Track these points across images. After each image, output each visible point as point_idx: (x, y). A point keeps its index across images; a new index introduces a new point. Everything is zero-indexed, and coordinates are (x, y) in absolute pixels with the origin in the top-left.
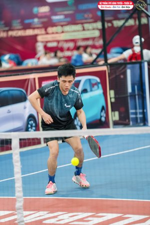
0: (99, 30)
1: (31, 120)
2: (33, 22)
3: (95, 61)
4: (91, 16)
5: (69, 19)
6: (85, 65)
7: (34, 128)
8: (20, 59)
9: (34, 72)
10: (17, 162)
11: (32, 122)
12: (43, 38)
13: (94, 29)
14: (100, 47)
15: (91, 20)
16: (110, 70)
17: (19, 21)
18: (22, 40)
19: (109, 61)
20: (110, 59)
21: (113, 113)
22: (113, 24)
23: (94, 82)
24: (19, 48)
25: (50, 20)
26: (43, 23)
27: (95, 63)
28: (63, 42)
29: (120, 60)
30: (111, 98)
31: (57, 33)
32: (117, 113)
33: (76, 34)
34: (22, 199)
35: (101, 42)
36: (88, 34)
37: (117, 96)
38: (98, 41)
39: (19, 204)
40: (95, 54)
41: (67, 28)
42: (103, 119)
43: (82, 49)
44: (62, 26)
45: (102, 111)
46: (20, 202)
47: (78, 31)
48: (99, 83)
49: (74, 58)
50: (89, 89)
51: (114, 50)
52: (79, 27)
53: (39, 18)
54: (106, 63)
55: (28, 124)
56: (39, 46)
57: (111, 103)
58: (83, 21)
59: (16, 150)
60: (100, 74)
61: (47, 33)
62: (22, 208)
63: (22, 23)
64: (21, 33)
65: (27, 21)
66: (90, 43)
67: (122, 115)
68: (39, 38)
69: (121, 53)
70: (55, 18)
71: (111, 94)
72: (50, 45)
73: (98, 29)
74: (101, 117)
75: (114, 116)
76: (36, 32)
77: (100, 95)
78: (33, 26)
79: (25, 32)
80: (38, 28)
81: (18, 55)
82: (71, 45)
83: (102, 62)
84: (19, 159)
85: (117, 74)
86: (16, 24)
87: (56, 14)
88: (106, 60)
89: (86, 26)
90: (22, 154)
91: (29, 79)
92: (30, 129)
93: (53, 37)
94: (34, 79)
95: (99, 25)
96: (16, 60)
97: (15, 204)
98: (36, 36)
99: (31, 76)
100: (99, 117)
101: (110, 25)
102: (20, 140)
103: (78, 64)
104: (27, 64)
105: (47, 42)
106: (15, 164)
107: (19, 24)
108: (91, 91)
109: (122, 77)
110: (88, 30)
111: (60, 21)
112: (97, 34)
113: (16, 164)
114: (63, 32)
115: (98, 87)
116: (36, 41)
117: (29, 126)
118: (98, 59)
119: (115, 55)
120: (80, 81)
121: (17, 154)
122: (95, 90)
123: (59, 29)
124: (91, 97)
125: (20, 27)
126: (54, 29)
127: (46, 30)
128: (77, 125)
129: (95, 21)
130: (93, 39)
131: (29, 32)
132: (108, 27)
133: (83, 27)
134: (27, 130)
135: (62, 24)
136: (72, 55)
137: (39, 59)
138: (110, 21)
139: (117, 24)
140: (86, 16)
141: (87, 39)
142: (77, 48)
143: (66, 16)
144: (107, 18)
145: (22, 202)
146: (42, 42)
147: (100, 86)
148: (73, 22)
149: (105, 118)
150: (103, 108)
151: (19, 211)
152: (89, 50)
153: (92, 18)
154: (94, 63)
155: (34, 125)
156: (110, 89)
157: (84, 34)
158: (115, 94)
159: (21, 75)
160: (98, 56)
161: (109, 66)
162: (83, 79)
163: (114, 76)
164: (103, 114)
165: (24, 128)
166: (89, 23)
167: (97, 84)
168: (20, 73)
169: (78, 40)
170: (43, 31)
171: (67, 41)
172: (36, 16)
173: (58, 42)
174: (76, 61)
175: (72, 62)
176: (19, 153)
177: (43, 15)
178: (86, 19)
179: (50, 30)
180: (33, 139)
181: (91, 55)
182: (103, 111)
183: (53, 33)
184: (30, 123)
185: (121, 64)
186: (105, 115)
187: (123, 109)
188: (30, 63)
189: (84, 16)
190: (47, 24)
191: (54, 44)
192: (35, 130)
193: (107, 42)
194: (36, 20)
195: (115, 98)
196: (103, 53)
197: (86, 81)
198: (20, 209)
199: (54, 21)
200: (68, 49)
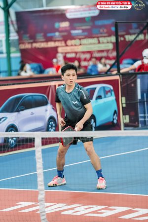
0: (113, 43)
1: (51, 121)
2: (55, 35)
3: (109, 70)
4: (105, 30)
5: (86, 34)
6: (99, 74)
7: (54, 128)
8: (42, 68)
9: (55, 79)
10: (39, 158)
11: (52, 123)
12: (63, 50)
13: (108, 42)
14: (114, 58)
15: (106, 35)
16: (122, 79)
17: (42, 34)
18: (45, 51)
19: (122, 71)
20: (122, 69)
21: (124, 116)
22: (125, 39)
23: (107, 90)
24: (41, 58)
25: (70, 34)
26: (63, 36)
27: (109, 73)
28: (80, 54)
29: (131, 70)
30: (122, 104)
31: (75, 45)
32: (127, 117)
33: (92, 46)
34: (43, 192)
35: (114, 54)
36: (102, 47)
37: (128, 102)
38: (111, 53)
39: (41, 196)
40: (109, 64)
41: (84, 41)
42: (115, 121)
44: (80, 39)
45: (114, 114)
46: (42, 194)
47: (94, 44)
48: (112, 90)
50: (103, 96)
51: (125, 61)
52: (95, 40)
53: (60, 32)
54: (119, 73)
55: (49, 124)
56: (59, 57)
57: (123, 107)
58: (99, 35)
59: (38, 147)
60: (113, 83)
61: (67, 45)
62: (44, 200)
63: (45, 36)
64: (43, 45)
65: (49, 35)
66: (105, 54)
67: (132, 118)
68: (60, 50)
69: (132, 64)
70: (74, 32)
71: (123, 100)
72: (69, 56)
73: (111, 42)
74: (114, 119)
75: (125, 119)
76: (57, 44)
77: (113, 101)
78: (54, 39)
79: (47, 44)
80: (58, 41)
81: (40, 64)
82: (88, 56)
83: (115, 72)
84: (41, 156)
85: (128, 83)
86: (40, 37)
87: (75, 29)
88: (119, 70)
89: (101, 39)
90: (43, 151)
91: (50, 86)
92: (50, 129)
93: (71, 49)
94: (55, 86)
95: (113, 39)
96: (39, 69)
97: (37, 197)
98: (56, 48)
99: (52, 83)
100: (112, 120)
101: (122, 39)
102: (42, 138)
103: (93, 74)
104: (48, 72)
105: (66, 53)
106: (37, 160)
107: (42, 37)
108: (105, 97)
109: (133, 85)
110: (103, 43)
111: (78, 35)
112: (111, 46)
113: (39, 160)
114: (81, 45)
115: (111, 94)
116: (57, 52)
117: (50, 126)
118: (112, 69)
119: (126, 66)
120: (95, 88)
121: (39, 152)
122: (108, 97)
123: (77, 42)
124: (105, 103)
125: (43, 40)
126: (73, 42)
127: (66, 43)
129: (110, 36)
130: (108, 51)
131: (51, 44)
132: (121, 41)
133: (99, 41)
134: (48, 130)
135: (80, 37)
138: (123, 36)
139: (128, 38)
140: (101, 31)
141: (102, 51)
143: (84, 31)
144: (120, 33)
145: (44, 195)
146: (62, 53)
147: (113, 93)
148: (90, 36)
149: (117, 120)
150: (115, 112)
151: (41, 202)
153: (106, 33)
154: (107, 73)
155: (54, 125)
156: (122, 96)
157: (99, 47)
158: (126, 100)
159: (43, 82)
160: (112, 66)
161: (121, 76)
162: (98, 86)
163: (125, 84)
164: (116, 117)
165: (45, 128)
166: (104, 37)
167: (110, 91)
169: (94, 51)
170: (63, 44)
171: (84, 53)
172: (57, 30)
173: (76, 53)
175: (88, 71)
176: (41, 150)
177: (64, 29)
178: (101, 33)
179: (69, 42)
180: (54, 138)
181: (105, 65)
182: (116, 115)
183: (72, 45)
184: (50, 123)
185: (132, 74)
186: (117, 118)
187: (133, 113)
189: (99, 31)
190: (67, 37)
191: (73, 55)
192: (55, 130)
193: (120, 54)
194: (57, 34)
195: (126, 104)
196: (116, 64)
197: (100, 88)
198: (42, 201)
199: (73, 35)
200: (85, 60)
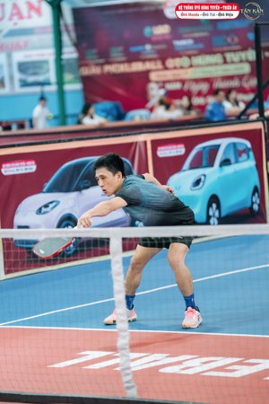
0: (251, 63)
2: (145, 50)
3: (243, 113)
4: (236, 39)
5: (201, 46)
6: (226, 120)
8: (122, 110)
9: (144, 131)
10: (118, 274)
12: (159, 76)
13: (241, 61)
14: (252, 90)
15: (238, 47)
16: (268, 128)
17: (120, 49)
18: (126, 79)
19: (266, 114)
20: (268, 110)
23: (241, 148)
24: (120, 91)
25: (171, 46)
26: (159, 52)
27: (243, 117)
28: (191, 83)
31: (182, 68)
33: (212, 69)
34: (126, 334)
35: (254, 82)
36: (231, 70)
38: (248, 81)
39: (123, 341)
40: (243, 101)
41: (197, 60)
42: (256, 207)
43: (222, 94)
44: (190, 56)
45: (253, 194)
46: (124, 337)
47: (216, 64)
48: (249, 149)
49: (209, 108)
50: (233, 160)
52: (217, 58)
53: (153, 43)
54: (262, 118)
56: (152, 89)
58: (225, 48)
59: (116, 255)
60: (252, 136)
61: (166, 68)
62: (127, 347)
63: (126, 52)
64: (123, 68)
65: (134, 49)
66: (235, 83)
68: (153, 76)
70: (179, 43)
72: (171, 87)
73: (247, 61)
74: (253, 203)
76: (148, 66)
77: (251, 168)
78: (143, 57)
79: (130, 67)
80: (150, 60)
81: (118, 103)
82: (204, 87)
83: (255, 116)
84: (121, 270)
86: (116, 53)
87: (180, 38)
88: (262, 111)
89: (229, 56)
91: (136, 143)
92: (137, 222)
93: (175, 75)
94: (145, 143)
95: (251, 54)
96: (115, 112)
97: (116, 342)
98: (147, 73)
99: (140, 138)
100: (249, 204)
101: (268, 55)
102: (124, 239)
103: (216, 119)
104: (133, 118)
105: (164, 82)
106: (114, 277)
107: (120, 54)
108: (237, 162)
110: (233, 62)
111: (186, 48)
112: (246, 69)
113: (118, 278)
114: (191, 66)
115: (248, 156)
116: (148, 80)
118: (249, 111)
120: (219, 146)
121: (117, 262)
122: (243, 161)
123: (185, 61)
124: (236, 172)
125: (123, 59)
126: (178, 62)
127: (164, 63)
128: (214, 216)
129: (244, 49)
130: (241, 77)
131: (137, 67)
132: (266, 58)
133: (225, 59)
134: (133, 224)
135: (191, 52)
136: (206, 104)
137: (151, 110)
140: (229, 40)
141: (231, 78)
142: (213, 92)
143: (197, 40)
144: (264, 44)
145: (128, 338)
147: (251, 154)
148: (209, 50)
149: (259, 205)
150: (256, 190)
151: (123, 352)
152: (233, 95)
153: (239, 44)
154: (241, 117)
156: (267, 160)
157: (225, 70)
159: (124, 135)
160: (249, 105)
161: (266, 122)
162: (224, 142)
164: (256, 199)
166: (235, 51)
167: (245, 151)
168: (122, 133)
169: (216, 78)
170: (159, 65)
171: (197, 81)
172: (149, 41)
173: (183, 82)
174: (212, 113)
175: (207, 114)
176: (121, 260)
177: (160, 38)
178: (229, 45)
179: (170, 62)
181: (236, 103)
182: (256, 194)
183: (175, 68)
186: (258, 201)
188: (137, 116)
189: (226, 40)
190: (166, 53)
191: (177, 86)
193: (264, 83)
194: (148, 47)
196: (257, 100)
197: (228, 146)
198: (124, 349)
199: (177, 49)
200: (200, 94)
